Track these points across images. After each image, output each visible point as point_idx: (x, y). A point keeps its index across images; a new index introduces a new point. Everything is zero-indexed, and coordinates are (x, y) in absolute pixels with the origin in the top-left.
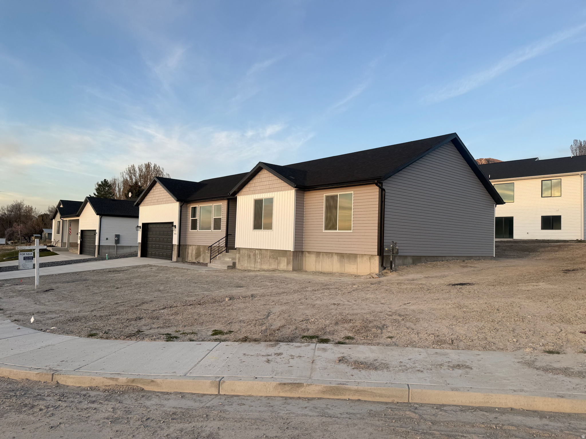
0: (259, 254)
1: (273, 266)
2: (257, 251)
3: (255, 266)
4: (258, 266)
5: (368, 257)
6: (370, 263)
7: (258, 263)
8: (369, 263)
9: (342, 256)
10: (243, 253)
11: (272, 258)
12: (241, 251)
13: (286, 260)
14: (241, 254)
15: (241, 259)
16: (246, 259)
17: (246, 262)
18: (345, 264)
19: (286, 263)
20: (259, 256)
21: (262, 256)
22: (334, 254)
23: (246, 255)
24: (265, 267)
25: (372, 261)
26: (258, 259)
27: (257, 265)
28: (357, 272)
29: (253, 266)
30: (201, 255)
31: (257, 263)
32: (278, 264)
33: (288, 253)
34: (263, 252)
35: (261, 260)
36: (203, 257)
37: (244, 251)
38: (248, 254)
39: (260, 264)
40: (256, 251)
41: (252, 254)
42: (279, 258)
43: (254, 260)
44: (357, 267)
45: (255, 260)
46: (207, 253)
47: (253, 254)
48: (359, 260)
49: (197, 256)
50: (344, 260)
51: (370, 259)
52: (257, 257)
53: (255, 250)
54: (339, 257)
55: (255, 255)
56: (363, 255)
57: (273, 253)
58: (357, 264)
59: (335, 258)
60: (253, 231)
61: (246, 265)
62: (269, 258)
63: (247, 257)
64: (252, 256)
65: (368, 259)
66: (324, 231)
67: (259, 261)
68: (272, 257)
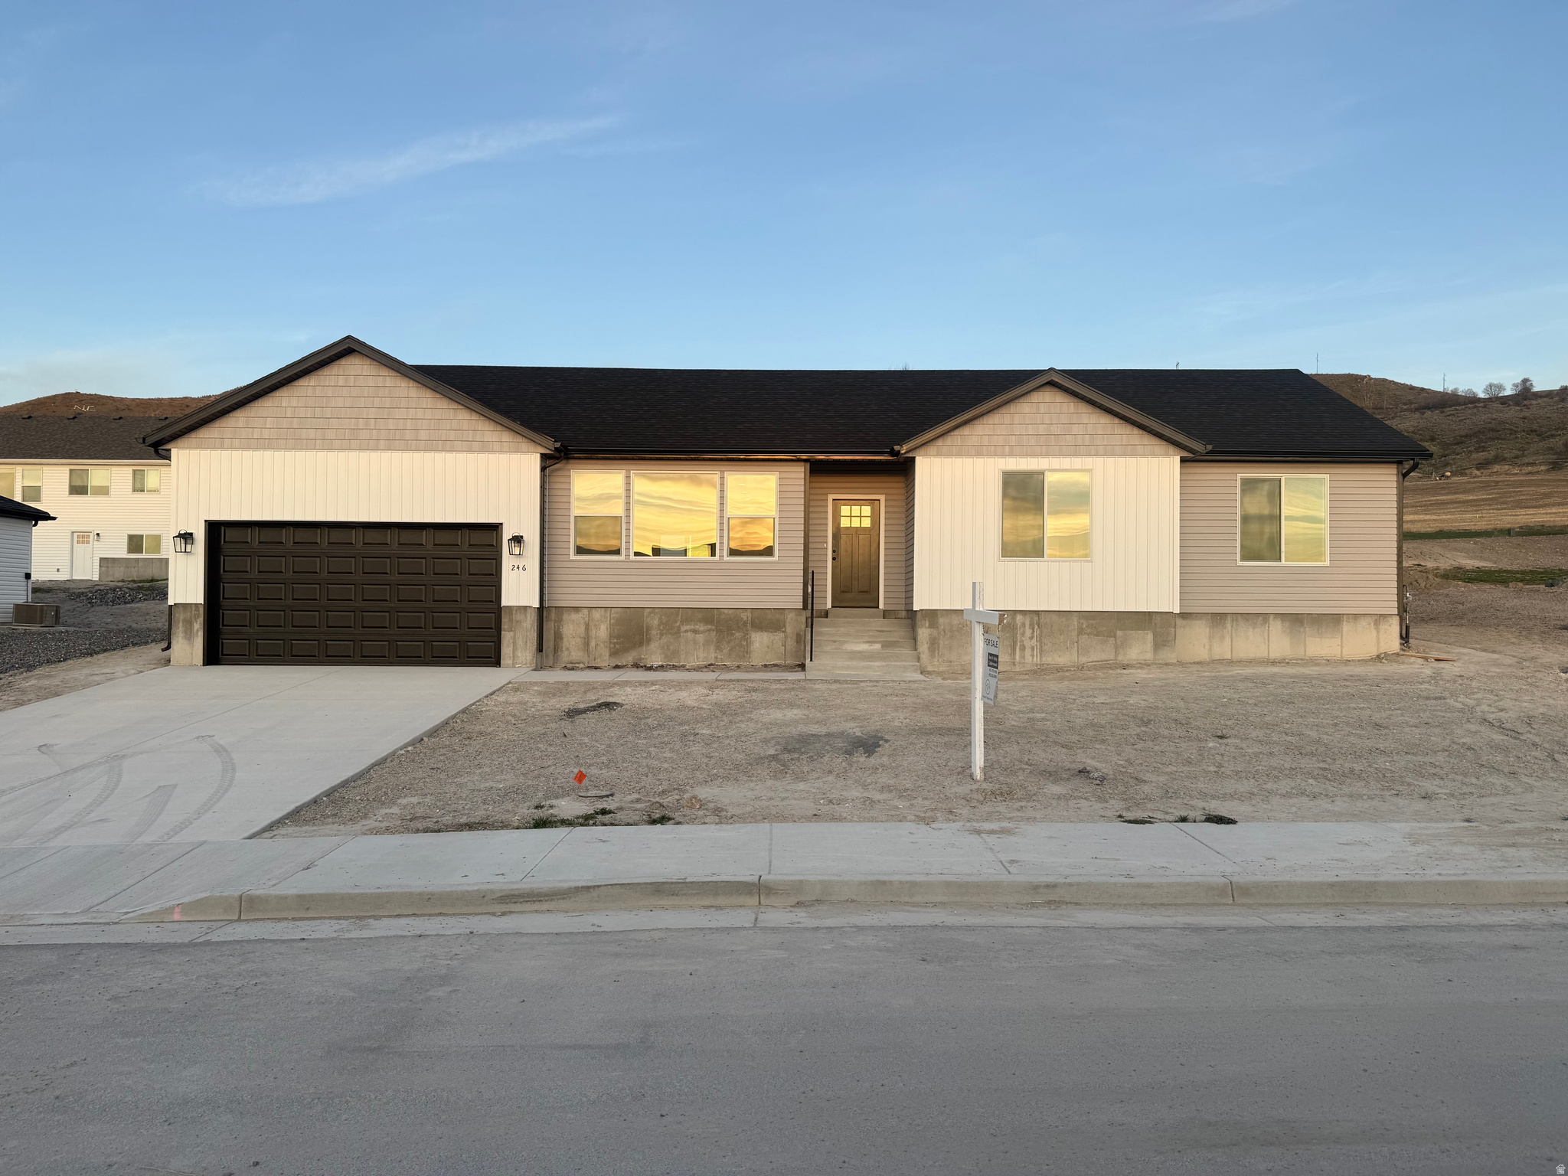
0: (1031, 625)
1: (1097, 656)
2: (1019, 618)
3: (1014, 659)
4: (1028, 658)
5: (1371, 620)
6: (1378, 632)
7: (1028, 650)
8: (1374, 633)
9: (1296, 621)
10: (949, 624)
11: (1088, 634)
12: (942, 620)
13: (1150, 636)
14: (941, 627)
15: (943, 640)
18: (1307, 639)
19: (1149, 644)
20: (1028, 632)
21: (1044, 631)
22: (1272, 617)
24: (1061, 660)
25: (1383, 627)
27: (1023, 657)
28: (1341, 654)
30: (649, 640)
31: (1023, 648)
32: (1116, 649)
33: (1158, 618)
34: (1049, 620)
35: (1039, 641)
36: (664, 648)
37: (955, 619)
39: (1036, 651)
42: (1119, 633)
43: (1008, 643)
44: (1342, 643)
46: (686, 631)
48: (1346, 627)
49: (621, 643)
50: (1302, 629)
51: (1377, 623)
52: (1023, 634)
54: (1287, 623)
56: (1357, 617)
57: (1093, 621)
58: (1342, 635)
59: (1276, 625)
60: (999, 561)
62: (1074, 634)
65: (1372, 624)
66: (1239, 563)
67: (1031, 643)
68: (1087, 631)
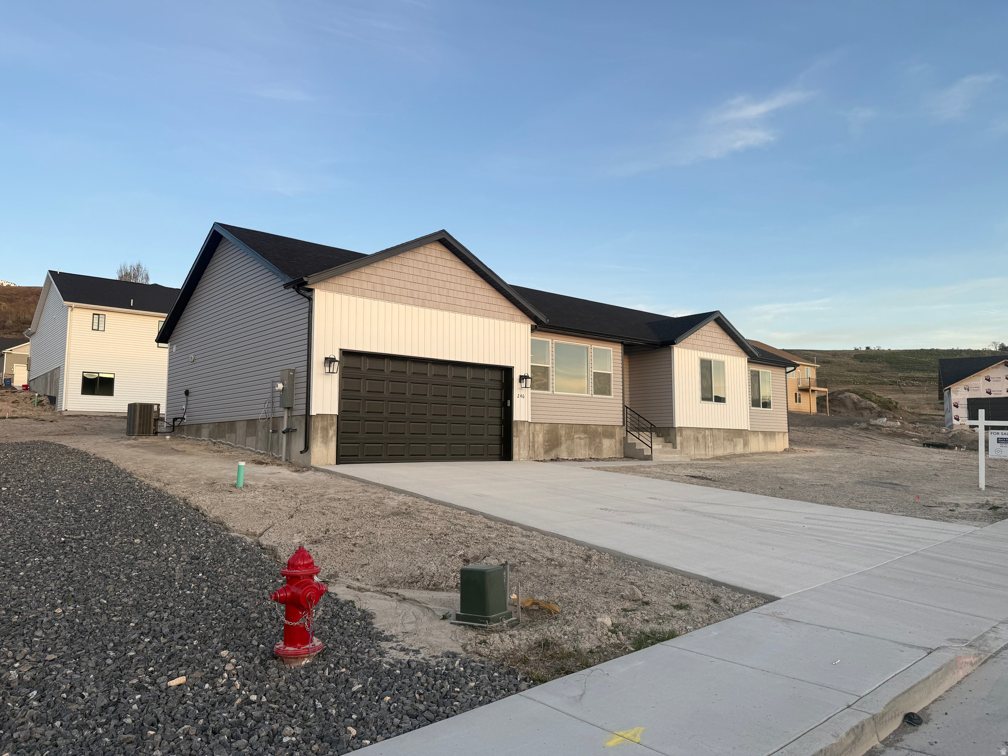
0: (710, 435)
1: (729, 451)
2: (707, 431)
3: (706, 453)
4: (710, 453)
5: (783, 434)
7: (710, 448)
10: (687, 435)
11: (726, 440)
12: (684, 433)
13: (742, 441)
14: (684, 436)
15: (685, 444)
16: (693, 444)
17: (693, 448)
18: (768, 443)
19: (742, 445)
20: (710, 438)
21: (714, 438)
23: (692, 437)
24: (720, 452)
26: (709, 442)
27: (708, 451)
28: (776, 449)
29: (703, 452)
30: (561, 443)
31: (708, 447)
32: (735, 446)
33: (744, 432)
34: (715, 432)
35: (713, 443)
36: (568, 448)
37: (688, 432)
38: (694, 436)
39: (712, 449)
40: (705, 432)
41: (700, 436)
43: (704, 445)
44: (775, 444)
45: (706, 444)
46: (577, 438)
47: (702, 437)
48: (776, 437)
49: (549, 445)
50: (766, 438)
51: (783, 436)
52: (708, 440)
53: (704, 429)
54: (763, 436)
55: (704, 437)
56: (779, 432)
57: (727, 434)
58: (775, 441)
59: (761, 436)
60: (701, 404)
61: (693, 452)
62: (722, 440)
63: (694, 439)
64: (701, 440)
67: (711, 444)
68: (726, 438)
